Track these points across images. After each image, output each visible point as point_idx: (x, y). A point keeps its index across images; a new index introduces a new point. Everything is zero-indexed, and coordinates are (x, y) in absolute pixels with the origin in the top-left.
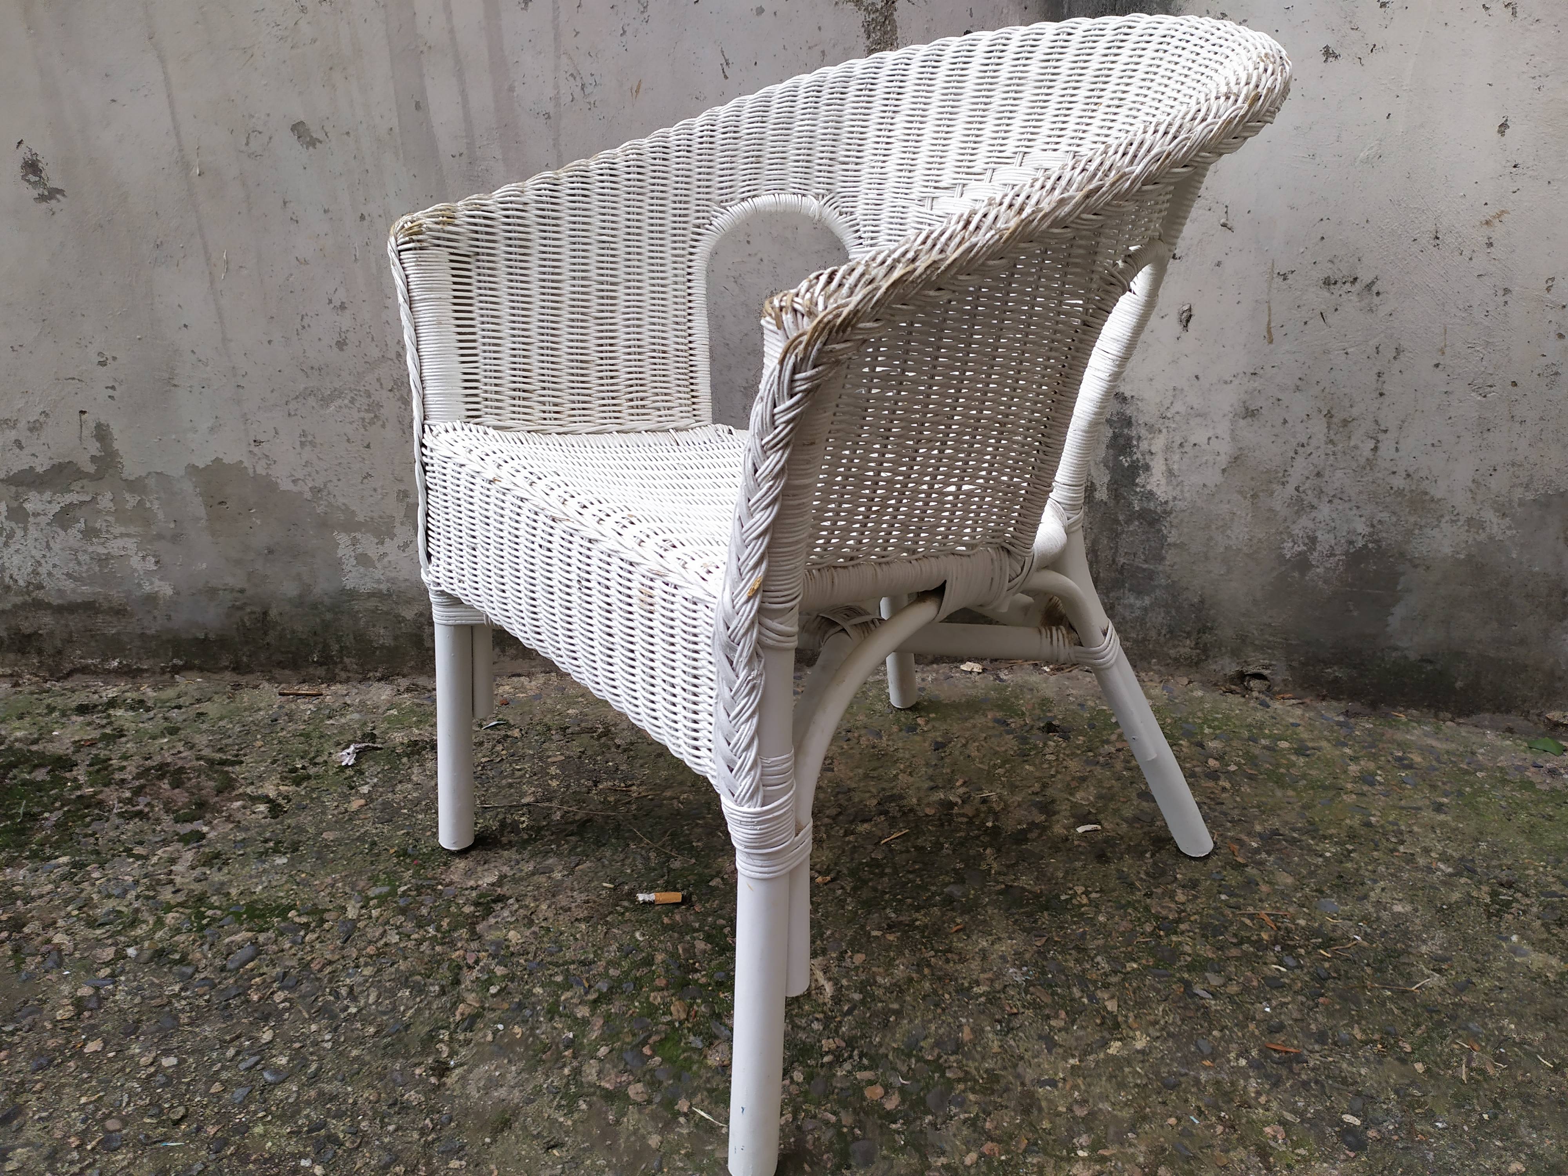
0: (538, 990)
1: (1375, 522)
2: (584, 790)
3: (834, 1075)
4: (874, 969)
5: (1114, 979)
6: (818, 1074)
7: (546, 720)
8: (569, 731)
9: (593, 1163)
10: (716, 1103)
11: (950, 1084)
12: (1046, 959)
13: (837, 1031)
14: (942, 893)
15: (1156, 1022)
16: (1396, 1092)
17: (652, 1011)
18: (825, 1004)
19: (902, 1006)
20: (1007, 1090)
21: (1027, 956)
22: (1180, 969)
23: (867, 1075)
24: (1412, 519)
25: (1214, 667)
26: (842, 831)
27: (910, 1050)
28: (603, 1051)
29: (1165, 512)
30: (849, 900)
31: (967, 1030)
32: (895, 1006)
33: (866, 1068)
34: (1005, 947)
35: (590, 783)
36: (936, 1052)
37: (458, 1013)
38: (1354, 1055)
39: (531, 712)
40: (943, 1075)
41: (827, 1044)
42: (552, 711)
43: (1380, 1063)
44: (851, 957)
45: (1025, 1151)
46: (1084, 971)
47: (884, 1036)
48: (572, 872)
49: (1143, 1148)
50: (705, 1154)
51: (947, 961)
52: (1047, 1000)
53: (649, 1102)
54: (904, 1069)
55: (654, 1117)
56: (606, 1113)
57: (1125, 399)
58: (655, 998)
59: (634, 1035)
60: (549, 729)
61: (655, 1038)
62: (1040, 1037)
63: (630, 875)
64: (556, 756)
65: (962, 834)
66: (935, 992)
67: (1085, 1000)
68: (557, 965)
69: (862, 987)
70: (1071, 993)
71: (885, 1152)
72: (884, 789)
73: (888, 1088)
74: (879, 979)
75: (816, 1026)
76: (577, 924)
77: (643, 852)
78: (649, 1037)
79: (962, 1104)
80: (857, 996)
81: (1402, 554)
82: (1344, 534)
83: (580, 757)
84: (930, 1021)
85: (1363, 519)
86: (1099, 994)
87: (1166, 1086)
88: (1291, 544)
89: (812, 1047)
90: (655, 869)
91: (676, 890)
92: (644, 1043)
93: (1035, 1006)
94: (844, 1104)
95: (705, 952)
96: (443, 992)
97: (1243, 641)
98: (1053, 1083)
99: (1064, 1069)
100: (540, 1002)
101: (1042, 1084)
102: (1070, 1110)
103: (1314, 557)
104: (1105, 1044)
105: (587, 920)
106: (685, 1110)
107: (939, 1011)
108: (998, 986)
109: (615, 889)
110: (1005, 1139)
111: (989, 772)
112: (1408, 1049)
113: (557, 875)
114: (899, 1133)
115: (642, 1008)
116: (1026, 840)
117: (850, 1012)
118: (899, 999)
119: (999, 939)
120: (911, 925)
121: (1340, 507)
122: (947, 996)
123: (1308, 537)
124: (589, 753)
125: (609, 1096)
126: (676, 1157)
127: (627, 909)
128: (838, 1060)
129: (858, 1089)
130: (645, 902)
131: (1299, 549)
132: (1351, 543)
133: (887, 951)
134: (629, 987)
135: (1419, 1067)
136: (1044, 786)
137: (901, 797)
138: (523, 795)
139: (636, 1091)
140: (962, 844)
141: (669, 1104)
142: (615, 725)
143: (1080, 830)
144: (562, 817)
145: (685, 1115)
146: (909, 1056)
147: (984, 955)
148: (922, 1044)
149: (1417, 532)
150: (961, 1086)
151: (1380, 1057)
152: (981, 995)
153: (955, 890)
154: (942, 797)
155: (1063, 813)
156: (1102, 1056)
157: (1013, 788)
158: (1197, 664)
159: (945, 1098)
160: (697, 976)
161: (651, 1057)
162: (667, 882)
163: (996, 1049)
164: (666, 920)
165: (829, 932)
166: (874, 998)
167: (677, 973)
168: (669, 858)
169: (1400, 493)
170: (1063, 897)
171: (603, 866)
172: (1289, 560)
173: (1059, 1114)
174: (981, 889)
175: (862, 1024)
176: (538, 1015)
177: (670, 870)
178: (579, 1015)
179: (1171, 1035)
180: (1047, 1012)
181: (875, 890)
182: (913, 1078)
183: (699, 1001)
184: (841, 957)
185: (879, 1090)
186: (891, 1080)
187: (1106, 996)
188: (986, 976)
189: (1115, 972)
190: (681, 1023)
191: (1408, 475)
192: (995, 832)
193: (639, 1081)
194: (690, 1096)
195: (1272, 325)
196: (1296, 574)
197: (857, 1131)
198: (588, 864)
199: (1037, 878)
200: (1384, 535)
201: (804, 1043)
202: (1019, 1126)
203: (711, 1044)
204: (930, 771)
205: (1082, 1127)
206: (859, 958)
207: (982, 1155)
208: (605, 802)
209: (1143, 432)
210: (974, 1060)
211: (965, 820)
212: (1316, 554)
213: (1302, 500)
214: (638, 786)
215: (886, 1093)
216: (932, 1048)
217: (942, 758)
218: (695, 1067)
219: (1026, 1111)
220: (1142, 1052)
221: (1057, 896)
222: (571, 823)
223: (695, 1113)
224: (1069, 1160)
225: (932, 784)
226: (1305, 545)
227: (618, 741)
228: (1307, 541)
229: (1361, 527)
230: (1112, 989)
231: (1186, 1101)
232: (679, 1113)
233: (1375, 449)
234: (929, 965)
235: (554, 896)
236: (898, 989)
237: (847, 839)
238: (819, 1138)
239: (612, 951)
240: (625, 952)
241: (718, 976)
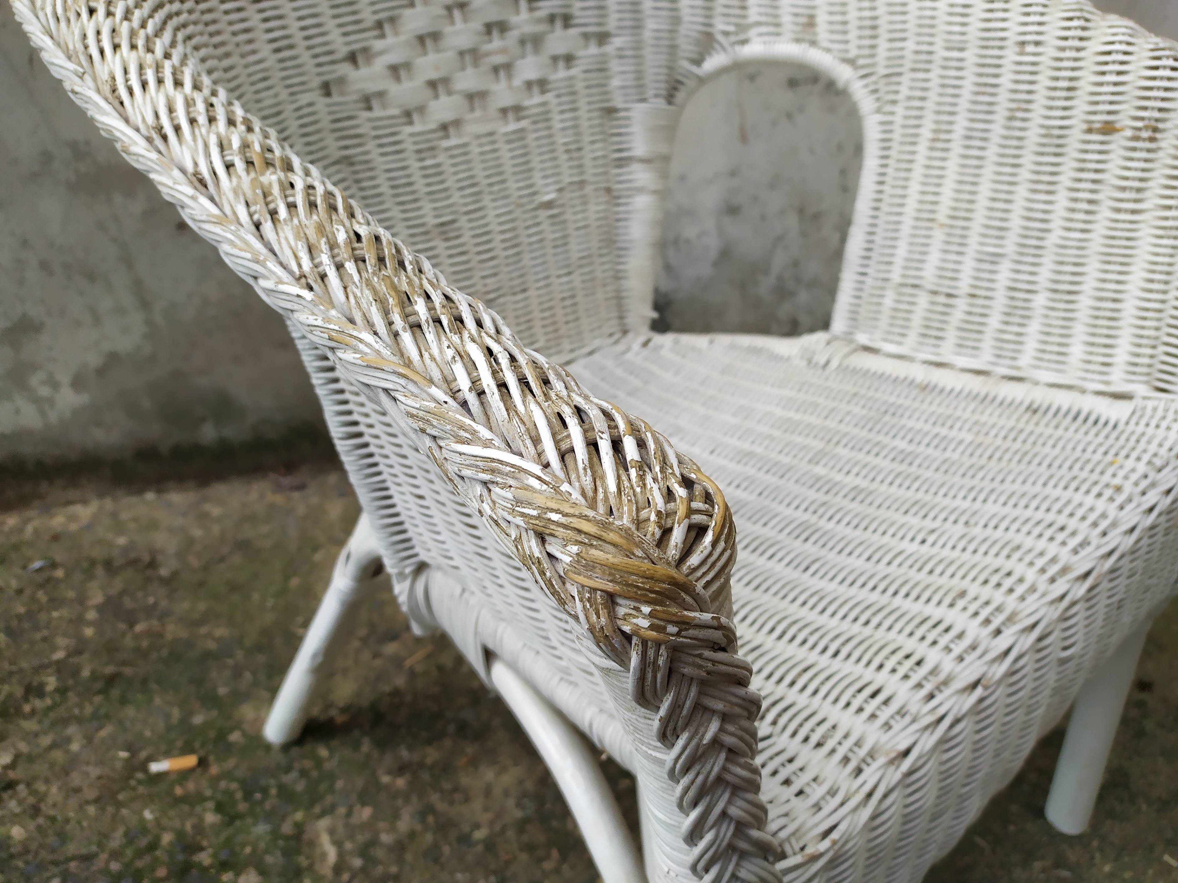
2: (118, 635)
4: (379, 825)
7: (93, 554)
8: (115, 564)
30: (365, 740)
34: (509, 777)
39: (79, 546)
42: (100, 542)
44: (358, 813)
48: (90, 741)
51: (452, 803)
52: (542, 839)
60: (94, 564)
63: (150, 738)
64: (97, 596)
66: (435, 844)
68: (56, 863)
69: (364, 850)
74: (383, 837)
76: (85, 808)
77: (167, 708)
80: (358, 863)
83: (121, 596)
90: (175, 729)
91: (193, 752)
93: (530, 848)
95: (213, 825)
105: (97, 801)
108: (497, 827)
109: (130, 758)
113: (75, 747)
118: (400, 860)
120: (421, 765)
122: (447, 848)
124: (130, 589)
127: (140, 782)
130: (157, 774)
133: (394, 800)
138: (54, 648)
142: (162, 552)
144: (91, 673)
147: (488, 791)
152: (479, 843)
160: (202, 856)
162: (186, 742)
164: (178, 791)
165: (342, 782)
166: (374, 862)
167: (181, 857)
171: (123, 730)
177: (190, 728)
180: (540, 854)
184: (349, 814)
188: (487, 816)
198: (108, 728)
206: (367, 812)
222: (100, 679)
234: (433, 811)
235: (67, 774)
236: (400, 847)
239: (116, 840)
240: (130, 838)
241: (224, 856)
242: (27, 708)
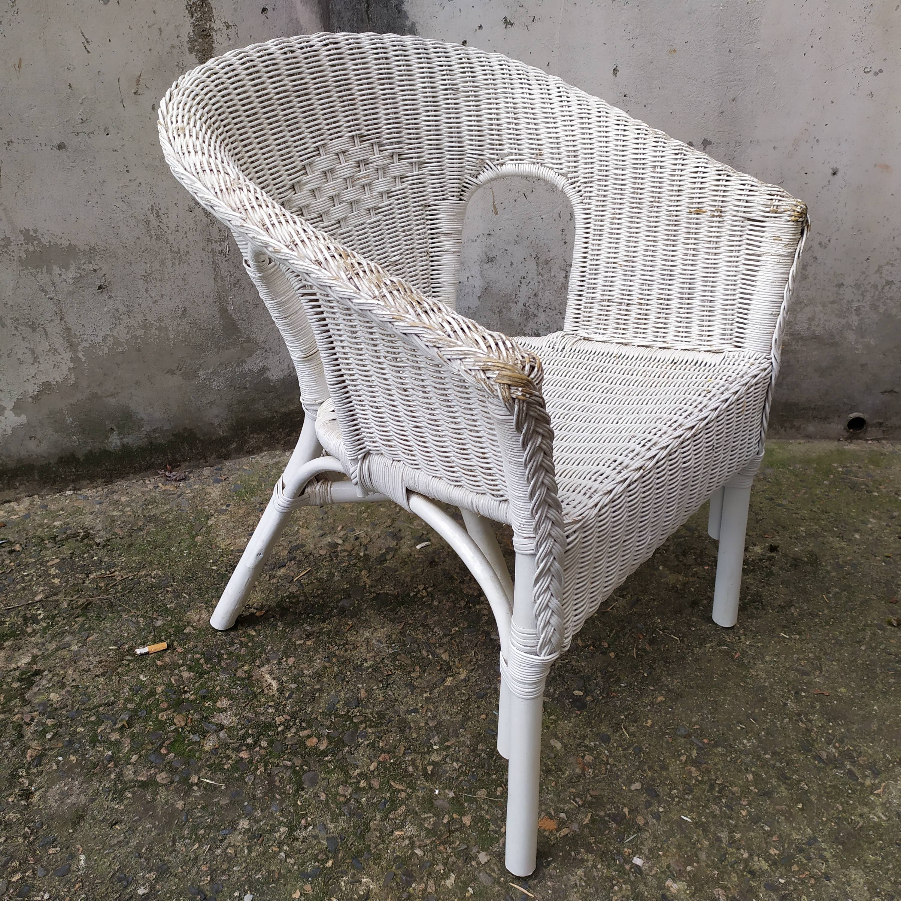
0: (80, 729)
2: (81, 581)
3: (286, 738)
4: (301, 666)
5: (445, 640)
6: (276, 740)
7: (38, 533)
8: (58, 539)
9: (144, 827)
10: (215, 772)
11: (356, 725)
12: (405, 636)
13: (284, 711)
14: (338, 606)
15: (471, 661)
16: (601, 672)
17: (161, 725)
18: (274, 695)
19: (322, 686)
20: (390, 721)
21: (394, 637)
22: (483, 625)
23: (306, 732)
26: (268, 577)
27: (331, 711)
28: (134, 758)
30: (279, 623)
31: (363, 691)
32: (318, 687)
33: (305, 729)
34: (380, 634)
35: (84, 576)
36: (346, 708)
37: (28, 756)
38: (579, 656)
39: (25, 529)
40: (352, 722)
41: (279, 720)
42: (41, 526)
43: (593, 657)
44: (286, 661)
45: (404, 754)
46: (428, 639)
47: (314, 707)
48: (84, 644)
49: (469, 736)
50: (213, 804)
51: (346, 650)
52: (408, 662)
53: (172, 782)
54: (328, 723)
55: (177, 791)
56: (145, 795)
58: (162, 716)
59: (153, 744)
60: (43, 540)
61: (167, 742)
62: (406, 685)
63: (128, 637)
64: (53, 560)
65: (346, 564)
66: (341, 672)
67: (430, 657)
68: (89, 709)
69: (295, 679)
70: (422, 655)
71: (323, 776)
72: (290, 542)
73: (320, 737)
74: (306, 672)
75: (271, 710)
76: (97, 679)
77: (134, 619)
78: (164, 742)
79: (365, 736)
80: (293, 686)
83: (71, 558)
84: (340, 691)
86: (438, 651)
87: (479, 697)
89: (270, 724)
90: (144, 630)
91: (161, 641)
92: (161, 747)
93: (401, 667)
94: (294, 753)
95: (190, 678)
96: (13, 745)
98: (416, 711)
99: (421, 703)
100: (83, 737)
101: (409, 712)
102: (427, 724)
104: (444, 680)
105: (103, 674)
106: (196, 781)
107: (345, 683)
108: (378, 660)
109: (119, 649)
110: (391, 750)
111: (357, 517)
112: (606, 645)
113: (75, 648)
114: (330, 762)
115: (155, 725)
116: (386, 560)
117: (290, 697)
118: (320, 682)
119: (376, 629)
120: (321, 633)
122: (349, 673)
124: (78, 552)
125: (144, 785)
126: (196, 811)
127: (130, 661)
128: (288, 728)
129: (302, 742)
130: (142, 654)
133: (308, 652)
134: (143, 713)
135: (612, 655)
136: (393, 521)
137: (303, 546)
138: (35, 594)
139: (162, 777)
140: (346, 571)
141: (185, 780)
142: (92, 528)
143: (418, 547)
144: (69, 605)
145: (197, 784)
146: (330, 715)
147: (368, 642)
148: (337, 706)
150: (363, 725)
151: (593, 653)
152: (369, 668)
153: (345, 603)
154: (330, 540)
155: (407, 537)
156: (442, 688)
157: (374, 526)
159: (354, 735)
160: (188, 695)
161: (168, 754)
162: (155, 636)
163: (381, 698)
164: (159, 663)
165: (269, 648)
166: (304, 684)
167: (174, 697)
168: (152, 619)
170: (412, 595)
171: (107, 635)
173: (421, 728)
174: (362, 599)
175: (299, 702)
176: (84, 746)
177: (155, 628)
178: (113, 739)
179: (480, 666)
180: (408, 669)
181: (295, 613)
182: (335, 729)
183: (192, 712)
184: (279, 663)
185: (315, 740)
186: (321, 732)
187: (442, 651)
188: (371, 655)
189: (445, 635)
190: (183, 728)
192: (367, 557)
193: (162, 771)
194: (197, 773)
195: (496, 203)
197: (305, 767)
198: (95, 635)
199: (395, 585)
201: (264, 723)
202: (399, 740)
203: (205, 736)
204: (320, 523)
205: (435, 732)
206: (291, 661)
207: (379, 763)
208: (98, 588)
210: (370, 709)
211: (346, 554)
214: (119, 571)
215: (319, 740)
216: (343, 707)
217: (326, 512)
218: (197, 754)
219: (403, 731)
220: (464, 680)
221: (409, 594)
222: (76, 608)
223: (202, 781)
224: (429, 753)
225: (322, 532)
227: (98, 540)
230: (445, 646)
231: (490, 703)
232: (193, 784)
234: (335, 656)
235: (75, 663)
236: (318, 676)
237: (272, 582)
238: (283, 777)
239: (126, 692)
240: (135, 691)
241: (202, 693)
242: (29, 630)
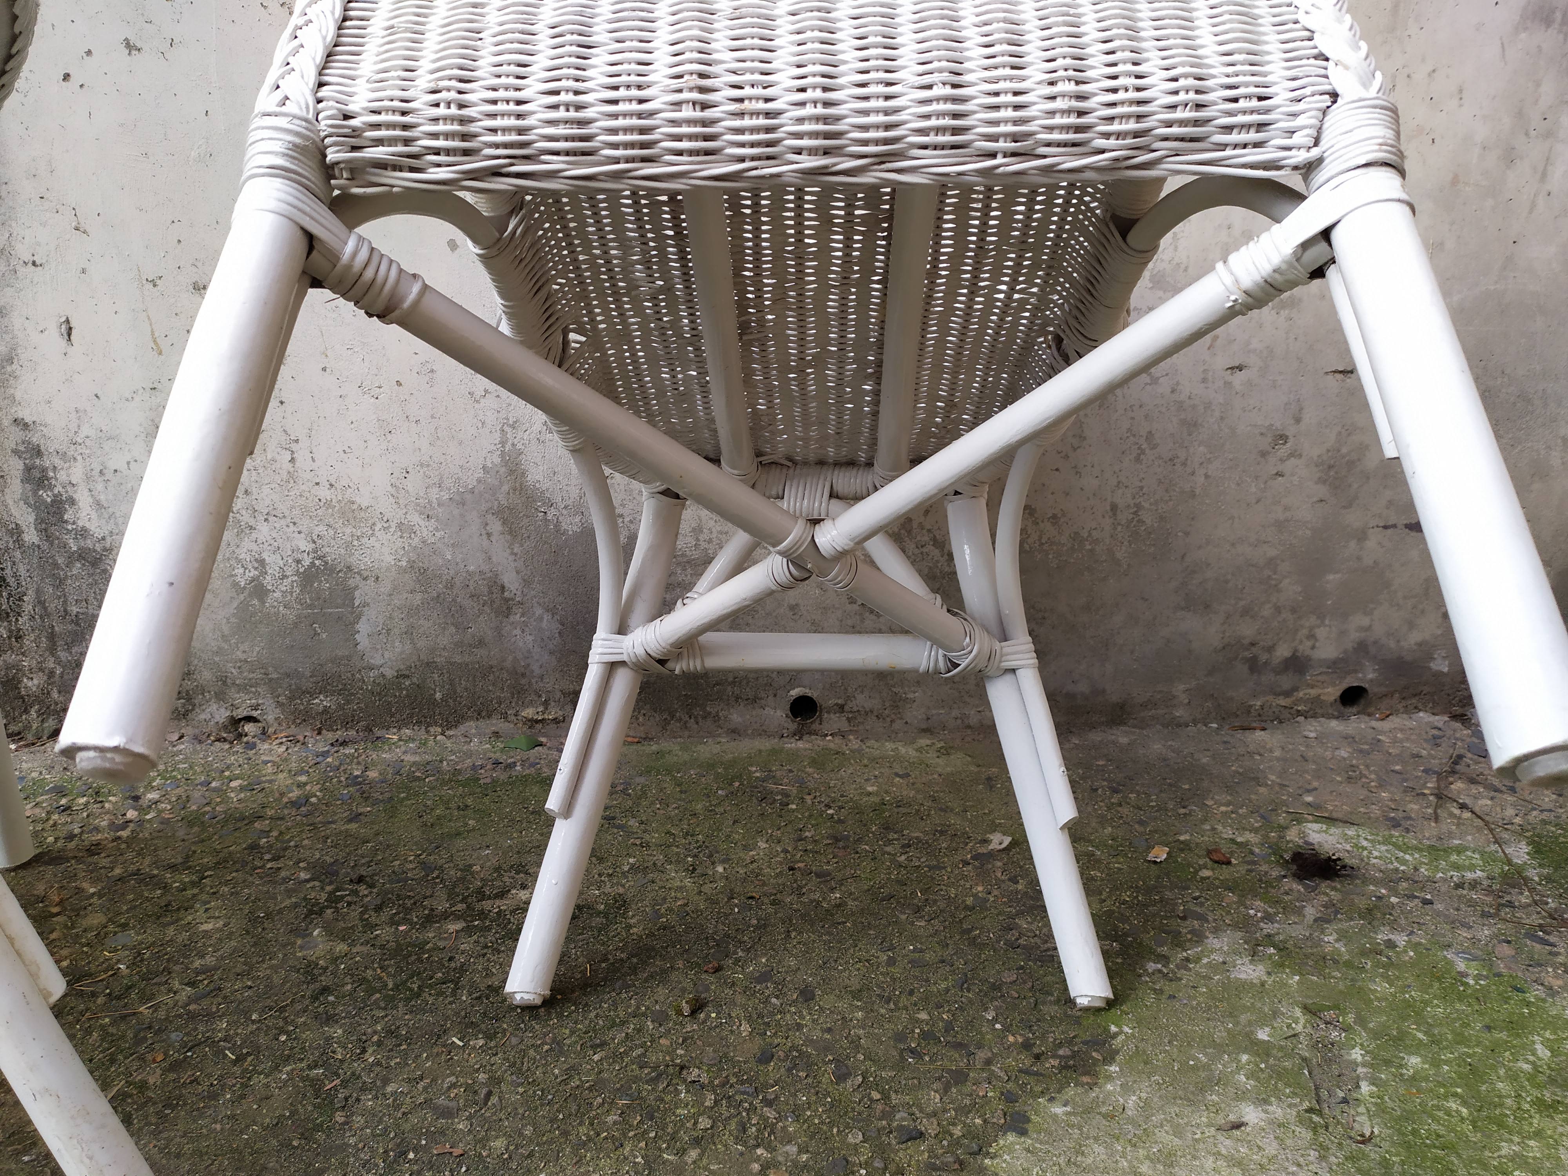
1: (315, 537)
24: (348, 530)
25: (202, 717)
29: (105, 550)
57: (26, 426)
81: (349, 568)
82: (290, 553)
85: (302, 535)
88: (241, 571)
97: (225, 683)
103: (268, 581)
121: (277, 525)
123: (256, 560)
131: (251, 575)
132: (298, 562)
149: (355, 543)
158: (185, 715)
169: (328, 504)
172: (245, 588)
191: (331, 485)
195: (157, 335)
196: (255, 602)
200: (327, 549)
209: (57, 462)
212: (268, 578)
213: (239, 521)
226: (256, 569)
228: (256, 565)
229: (304, 545)
233: (292, 460)
